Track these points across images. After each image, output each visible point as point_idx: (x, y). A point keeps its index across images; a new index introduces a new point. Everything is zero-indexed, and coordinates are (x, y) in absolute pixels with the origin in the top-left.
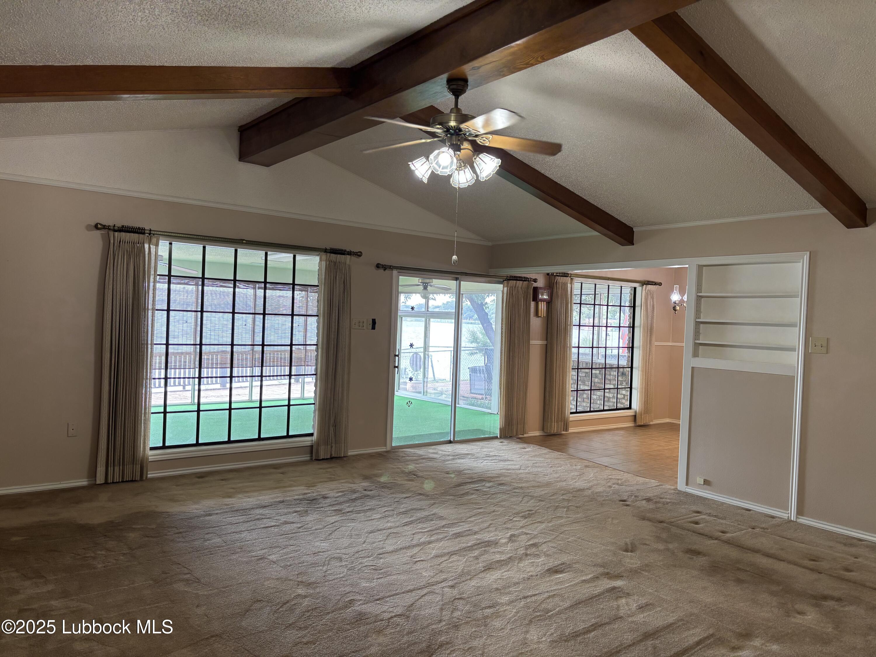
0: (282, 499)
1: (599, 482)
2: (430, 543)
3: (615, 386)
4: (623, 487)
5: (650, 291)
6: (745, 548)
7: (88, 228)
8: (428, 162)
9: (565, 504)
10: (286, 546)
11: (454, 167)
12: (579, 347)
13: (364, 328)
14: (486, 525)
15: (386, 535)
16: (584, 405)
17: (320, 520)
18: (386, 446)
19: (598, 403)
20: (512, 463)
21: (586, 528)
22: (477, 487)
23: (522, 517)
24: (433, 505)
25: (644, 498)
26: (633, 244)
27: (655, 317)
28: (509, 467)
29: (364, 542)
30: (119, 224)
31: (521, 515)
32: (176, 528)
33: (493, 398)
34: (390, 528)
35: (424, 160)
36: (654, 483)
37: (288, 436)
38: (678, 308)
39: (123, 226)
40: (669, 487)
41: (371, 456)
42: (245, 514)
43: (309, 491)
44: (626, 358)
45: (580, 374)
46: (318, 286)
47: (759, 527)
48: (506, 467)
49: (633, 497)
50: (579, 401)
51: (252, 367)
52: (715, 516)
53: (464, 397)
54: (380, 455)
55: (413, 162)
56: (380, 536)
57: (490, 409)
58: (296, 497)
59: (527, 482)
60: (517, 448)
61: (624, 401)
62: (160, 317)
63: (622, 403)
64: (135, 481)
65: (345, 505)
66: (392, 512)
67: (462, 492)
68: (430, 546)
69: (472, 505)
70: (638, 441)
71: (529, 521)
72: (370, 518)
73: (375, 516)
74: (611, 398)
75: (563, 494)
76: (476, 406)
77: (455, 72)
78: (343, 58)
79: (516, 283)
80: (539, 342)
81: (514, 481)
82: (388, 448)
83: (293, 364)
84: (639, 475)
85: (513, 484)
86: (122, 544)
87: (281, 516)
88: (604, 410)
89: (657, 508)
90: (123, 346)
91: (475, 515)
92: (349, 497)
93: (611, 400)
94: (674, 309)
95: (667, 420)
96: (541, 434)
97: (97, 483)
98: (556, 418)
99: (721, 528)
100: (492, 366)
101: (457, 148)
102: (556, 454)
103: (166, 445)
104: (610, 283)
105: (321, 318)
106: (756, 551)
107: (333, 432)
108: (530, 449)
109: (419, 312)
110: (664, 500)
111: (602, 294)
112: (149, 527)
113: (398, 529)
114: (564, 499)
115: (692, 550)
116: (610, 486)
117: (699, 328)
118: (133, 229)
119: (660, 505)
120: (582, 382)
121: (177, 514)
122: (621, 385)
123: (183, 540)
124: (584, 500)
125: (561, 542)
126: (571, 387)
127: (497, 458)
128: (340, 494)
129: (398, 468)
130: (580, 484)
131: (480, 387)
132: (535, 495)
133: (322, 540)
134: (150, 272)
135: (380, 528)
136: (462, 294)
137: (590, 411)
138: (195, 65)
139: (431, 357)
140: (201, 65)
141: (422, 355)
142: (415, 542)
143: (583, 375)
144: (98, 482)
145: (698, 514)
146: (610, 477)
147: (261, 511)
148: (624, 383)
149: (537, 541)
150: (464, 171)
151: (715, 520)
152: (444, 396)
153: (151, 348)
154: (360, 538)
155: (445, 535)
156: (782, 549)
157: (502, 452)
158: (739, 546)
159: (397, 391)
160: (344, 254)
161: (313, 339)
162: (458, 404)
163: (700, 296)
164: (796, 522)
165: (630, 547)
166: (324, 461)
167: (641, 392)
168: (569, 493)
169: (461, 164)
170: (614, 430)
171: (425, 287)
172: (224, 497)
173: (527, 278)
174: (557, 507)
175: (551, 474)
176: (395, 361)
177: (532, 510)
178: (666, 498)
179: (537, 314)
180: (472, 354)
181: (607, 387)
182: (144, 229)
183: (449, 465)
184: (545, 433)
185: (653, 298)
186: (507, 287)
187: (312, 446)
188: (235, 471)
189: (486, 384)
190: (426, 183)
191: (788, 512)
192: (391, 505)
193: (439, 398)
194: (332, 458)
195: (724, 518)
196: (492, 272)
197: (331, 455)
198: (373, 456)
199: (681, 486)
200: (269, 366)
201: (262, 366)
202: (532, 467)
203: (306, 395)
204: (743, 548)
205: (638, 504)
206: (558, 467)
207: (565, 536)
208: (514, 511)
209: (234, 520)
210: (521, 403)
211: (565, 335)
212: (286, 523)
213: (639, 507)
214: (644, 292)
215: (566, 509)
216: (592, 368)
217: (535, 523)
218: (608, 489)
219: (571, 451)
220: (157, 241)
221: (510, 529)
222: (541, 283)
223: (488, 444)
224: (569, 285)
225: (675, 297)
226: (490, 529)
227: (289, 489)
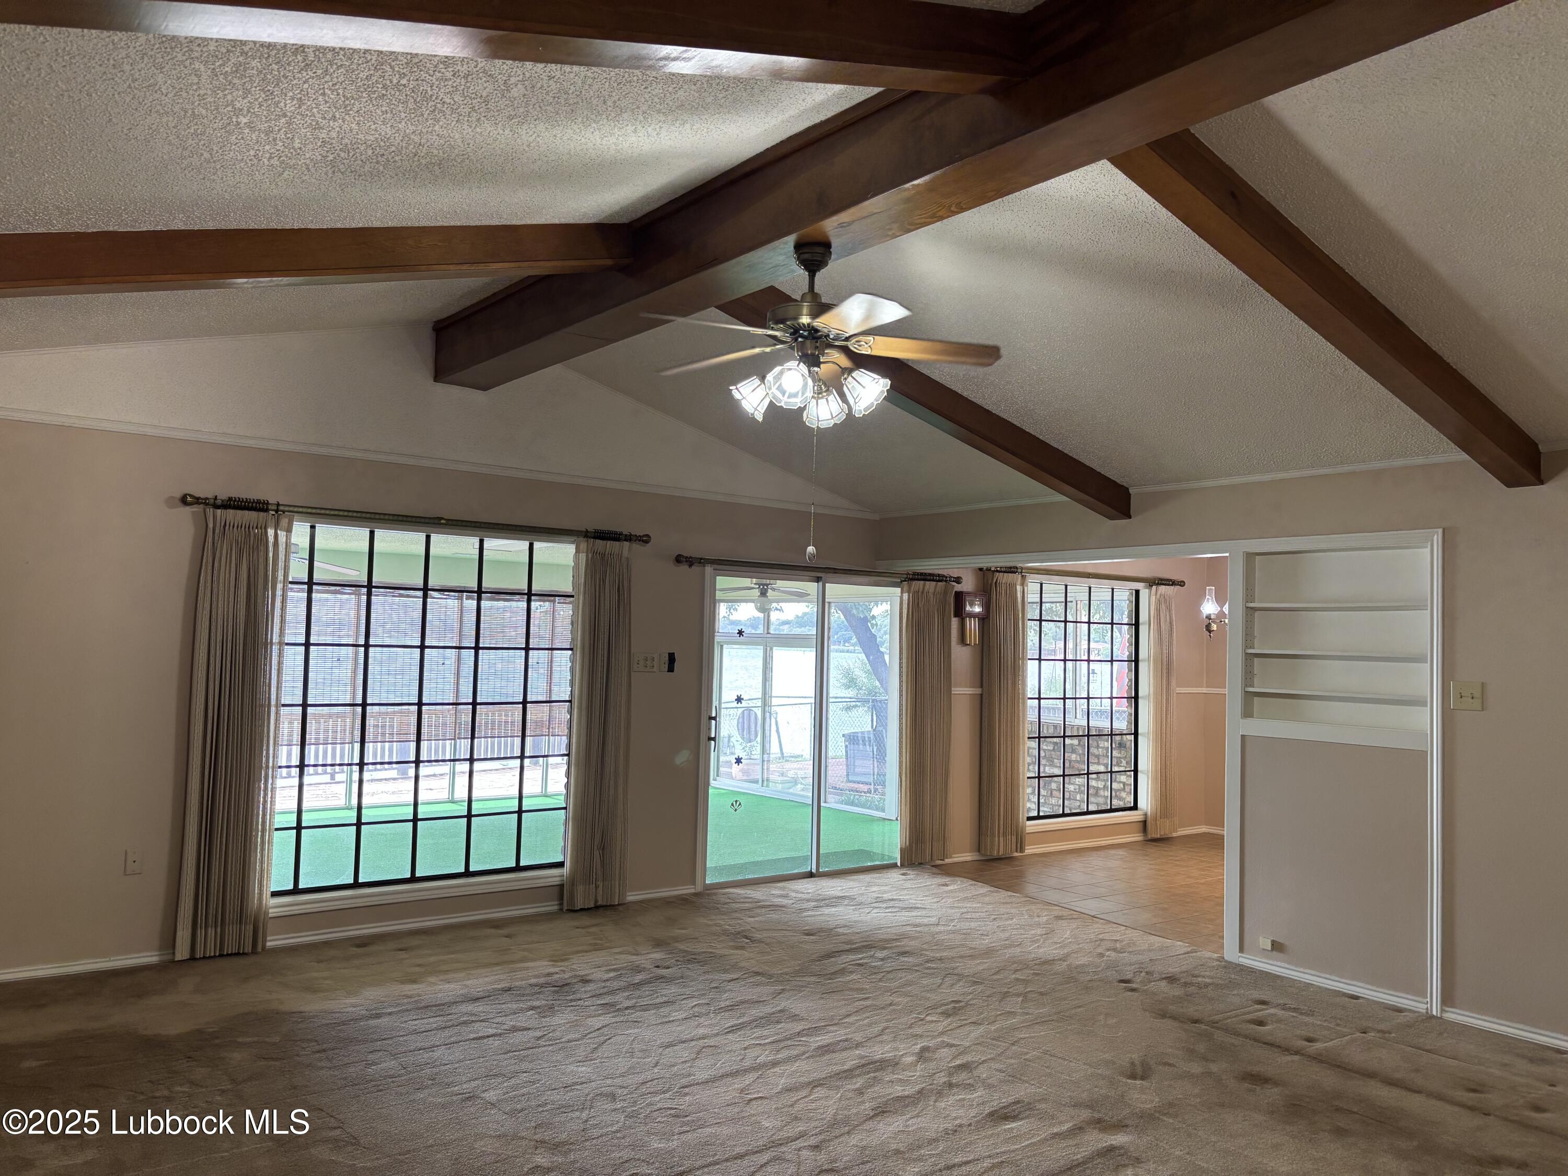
0: (507, 985)
1: (1081, 946)
2: (775, 1064)
3: (1107, 767)
4: (1124, 955)
5: (1163, 596)
6: (1349, 1070)
7: (170, 502)
8: (763, 385)
9: (1020, 988)
10: (515, 1074)
11: (809, 393)
12: (1039, 699)
13: (655, 669)
14: (876, 1029)
15: (695, 1050)
16: (1051, 804)
17: (575, 1024)
18: (694, 883)
19: (1078, 798)
20: (924, 912)
21: (1058, 1033)
22: (861, 959)
23: (942, 1013)
24: (780, 993)
25: (1164, 976)
26: (1130, 517)
27: (1175, 642)
28: (918, 921)
29: (656, 1065)
30: (223, 495)
31: (939, 1010)
32: (316, 1041)
33: (887, 790)
34: (703, 1037)
35: (757, 382)
36: (1180, 947)
37: (518, 868)
38: (1214, 627)
39: (230, 499)
40: (1208, 954)
41: (668, 902)
42: (441, 1013)
43: (557, 970)
44: (1125, 715)
45: (1043, 746)
46: (572, 596)
47: (1374, 1030)
48: (913, 921)
49: (1143, 974)
50: (1044, 796)
51: (454, 739)
52: (1295, 1010)
53: (835, 788)
54: (684, 901)
55: (738, 386)
56: (684, 1053)
57: (883, 811)
58: (533, 981)
59: (951, 948)
60: (932, 885)
61: (1123, 795)
62: (293, 658)
63: (1120, 799)
64: (244, 954)
65: (621, 994)
66: (706, 1007)
67: (833, 970)
68: (775, 1070)
69: (850, 993)
70: (1151, 869)
71: (953, 1022)
72: (667, 1020)
73: (675, 1016)
74: (1100, 789)
75: (1017, 970)
76: (857, 806)
77: (809, 231)
78: (617, 208)
79: (924, 585)
80: (969, 691)
81: (925, 946)
82: (699, 888)
83: (528, 732)
84: (1153, 932)
85: (927, 953)
86: (220, 1072)
87: (506, 1016)
88: (1088, 813)
89: (1187, 995)
90: (226, 711)
91: (856, 1011)
92: (629, 980)
93: (1101, 793)
94: (1209, 630)
95: (1203, 829)
96: (975, 858)
97: (176, 959)
98: (1002, 827)
99: (1304, 1033)
100: (886, 731)
101: (812, 361)
102: (1003, 895)
103: (300, 887)
104: (1093, 582)
105: (578, 653)
106: (1370, 1075)
107: (599, 861)
108: (957, 886)
109: (752, 636)
110: (1200, 979)
111: (1079, 602)
112: (267, 1040)
113: (717, 1039)
114: (1017, 979)
115: (1252, 1075)
116: (1101, 954)
117: (1252, 666)
118: (249, 503)
119: (1192, 989)
120: (1048, 761)
121: (317, 1016)
122: (1118, 765)
123: (329, 1064)
124: (1055, 981)
125: (1013, 1061)
126: (1029, 770)
127: (897, 904)
128: (612, 974)
129: (716, 925)
130: (1047, 950)
131: (863, 770)
132: (966, 972)
133: (579, 1062)
134: (277, 578)
135: (684, 1037)
136: (829, 603)
137: (1064, 815)
138: (360, 225)
139: (775, 715)
140: (370, 225)
141: (759, 712)
142: (747, 1063)
143: (1049, 748)
144: (178, 957)
145: (1263, 1007)
146: (1101, 936)
147: (470, 1007)
148: (1124, 763)
149: (970, 1059)
150: (827, 399)
151: (1293, 1016)
152: (799, 786)
153: (277, 713)
154: (649, 1057)
155: (803, 1049)
156: (1417, 1071)
157: (905, 892)
158: (1339, 1067)
159: (715, 780)
160: (618, 539)
161: (563, 691)
162: (825, 802)
163: (1252, 608)
164: (1441, 1018)
165: (1139, 1070)
166: (584, 913)
167: (1155, 779)
168: (1028, 967)
169: (821, 388)
170: (1108, 848)
171: (763, 591)
172: (402, 982)
173: (943, 576)
174: (1005, 995)
175: (994, 932)
176: (710, 729)
177: (960, 1001)
178: (1203, 977)
179: (962, 640)
180: (848, 709)
181: (1093, 768)
182: (268, 503)
183: (809, 919)
184: (983, 855)
185: (1169, 609)
186: (909, 593)
187: (561, 886)
188: (424, 932)
189: (876, 766)
190: (760, 420)
191: (1425, 1001)
192: (704, 994)
193: (791, 791)
194: (597, 907)
195: (1311, 1013)
196: (882, 566)
197: (596, 901)
198: (671, 902)
199: (1231, 953)
200: (484, 737)
201: (473, 737)
202: (961, 919)
203: (551, 789)
204: (1345, 1069)
205: (1152, 987)
206: (1007, 920)
207: (1019, 1049)
208: (928, 1004)
209: (421, 1024)
210: (938, 801)
211: (1015, 677)
212: (515, 1029)
213: (1154, 994)
214: (1153, 598)
215: (1021, 999)
216: (1064, 737)
217: (966, 1025)
218: (1098, 960)
219: (1031, 889)
220: (289, 523)
221: (921, 1036)
222: (968, 584)
223: (879, 878)
224: (1019, 588)
225: (1209, 608)
226: (885, 1037)
227: (522, 965)
